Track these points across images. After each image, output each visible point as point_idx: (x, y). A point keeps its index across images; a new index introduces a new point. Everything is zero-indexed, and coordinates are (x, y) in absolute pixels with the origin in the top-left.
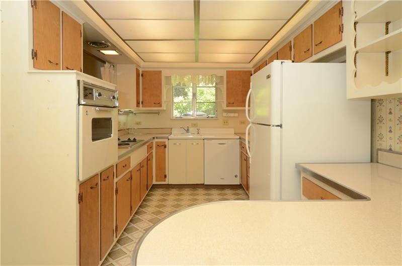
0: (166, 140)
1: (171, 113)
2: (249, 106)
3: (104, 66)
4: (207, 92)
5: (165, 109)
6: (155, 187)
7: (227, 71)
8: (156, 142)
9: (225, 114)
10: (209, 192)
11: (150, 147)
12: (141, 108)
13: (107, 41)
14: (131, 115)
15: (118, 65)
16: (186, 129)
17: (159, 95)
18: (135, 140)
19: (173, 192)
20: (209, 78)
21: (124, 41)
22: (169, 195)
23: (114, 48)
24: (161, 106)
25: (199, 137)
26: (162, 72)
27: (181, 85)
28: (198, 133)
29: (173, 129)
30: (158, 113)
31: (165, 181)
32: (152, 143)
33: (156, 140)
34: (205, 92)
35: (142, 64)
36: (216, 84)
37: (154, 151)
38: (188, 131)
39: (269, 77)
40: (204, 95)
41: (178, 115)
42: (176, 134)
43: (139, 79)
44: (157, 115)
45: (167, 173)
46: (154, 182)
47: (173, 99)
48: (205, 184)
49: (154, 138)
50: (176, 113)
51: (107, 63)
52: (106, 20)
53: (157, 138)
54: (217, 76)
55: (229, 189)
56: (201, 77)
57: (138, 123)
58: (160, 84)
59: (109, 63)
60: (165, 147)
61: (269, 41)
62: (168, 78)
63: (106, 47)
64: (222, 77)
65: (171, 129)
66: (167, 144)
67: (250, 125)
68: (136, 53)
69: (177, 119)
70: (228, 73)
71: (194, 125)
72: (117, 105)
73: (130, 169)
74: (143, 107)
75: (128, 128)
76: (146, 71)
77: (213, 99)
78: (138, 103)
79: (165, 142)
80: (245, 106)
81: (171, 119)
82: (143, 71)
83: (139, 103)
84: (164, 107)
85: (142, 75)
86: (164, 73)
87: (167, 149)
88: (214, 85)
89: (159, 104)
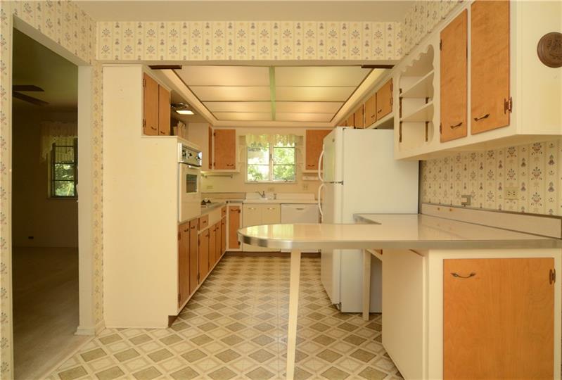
0: (240, 205)
1: (245, 176)
2: (322, 169)
3: (176, 126)
4: (289, 153)
5: (239, 171)
6: (227, 255)
7: (306, 130)
8: (230, 207)
9: (304, 178)
11: (224, 211)
12: (213, 170)
13: (185, 102)
15: (190, 124)
16: (262, 194)
17: (233, 157)
18: (209, 202)
19: (247, 259)
20: (287, 138)
21: (201, 102)
23: (191, 108)
24: (234, 168)
25: (275, 201)
26: (236, 130)
27: (257, 145)
28: (275, 198)
29: (247, 194)
30: (231, 176)
31: (239, 248)
32: (226, 207)
33: (229, 204)
34: (287, 153)
35: (215, 122)
36: (296, 144)
37: (228, 215)
38: (263, 196)
39: (334, 141)
40: (286, 157)
41: (253, 179)
42: (251, 198)
43: (211, 138)
44: (230, 178)
46: (228, 249)
47: (247, 161)
49: (227, 202)
50: (250, 177)
51: (180, 122)
52: (190, 87)
53: (231, 202)
54: (296, 136)
56: (278, 136)
57: (209, 187)
58: (234, 144)
59: (182, 121)
60: (239, 211)
61: (345, 102)
62: (243, 138)
63: (184, 108)
64: (301, 137)
65: (245, 193)
66: (241, 208)
67: (323, 185)
69: (251, 183)
70: (308, 132)
71: (271, 190)
72: (201, 164)
73: (208, 227)
74: (215, 169)
76: (219, 130)
77: (292, 160)
78: (210, 165)
79: (239, 207)
80: (317, 169)
81: (245, 183)
82: (215, 130)
84: (238, 169)
85: (214, 134)
86: (239, 133)
87: (241, 214)
88: (293, 145)
89: (233, 166)
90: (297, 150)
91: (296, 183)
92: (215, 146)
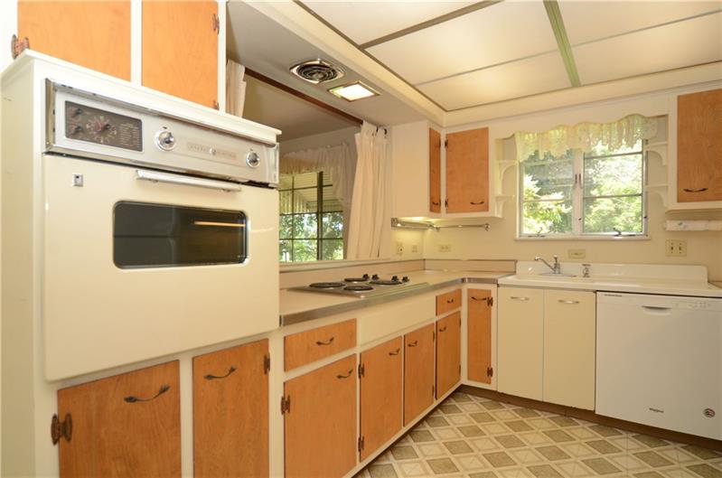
0: (492, 287)
1: (516, 225)
3: (360, 131)
5: (500, 216)
7: (679, 97)
8: (469, 290)
9: (673, 225)
10: (607, 439)
11: (449, 301)
12: (444, 214)
14: (430, 230)
15: (394, 127)
16: (552, 264)
17: (483, 184)
20: (621, 130)
22: (493, 419)
23: (352, 76)
24: (486, 209)
25: (589, 285)
26: (490, 129)
27: (541, 157)
28: (586, 275)
29: (519, 264)
30: (484, 226)
31: (489, 383)
32: (460, 290)
33: (468, 286)
35: (446, 119)
36: (645, 142)
37: (464, 310)
38: (555, 268)
41: (535, 229)
43: (439, 153)
44: (483, 229)
45: (493, 366)
46: (465, 381)
48: (597, 413)
49: (463, 280)
50: (529, 226)
51: (365, 123)
53: (470, 280)
54: (646, 120)
55: (678, 446)
58: (486, 158)
59: (371, 122)
60: (490, 302)
62: (508, 142)
64: (663, 117)
65: (516, 262)
66: (493, 295)
68: (413, 87)
69: (530, 239)
70: (685, 102)
71: (577, 255)
73: (357, 351)
74: (447, 212)
75: (424, 257)
76: (454, 135)
77: (634, 184)
79: (489, 292)
81: (516, 240)
82: (447, 135)
83: (439, 204)
84: (496, 211)
85: (446, 144)
86: (496, 133)
87: (494, 308)
88: (638, 147)
89: (483, 204)
90: (647, 156)
91: (645, 238)
92: (447, 166)
